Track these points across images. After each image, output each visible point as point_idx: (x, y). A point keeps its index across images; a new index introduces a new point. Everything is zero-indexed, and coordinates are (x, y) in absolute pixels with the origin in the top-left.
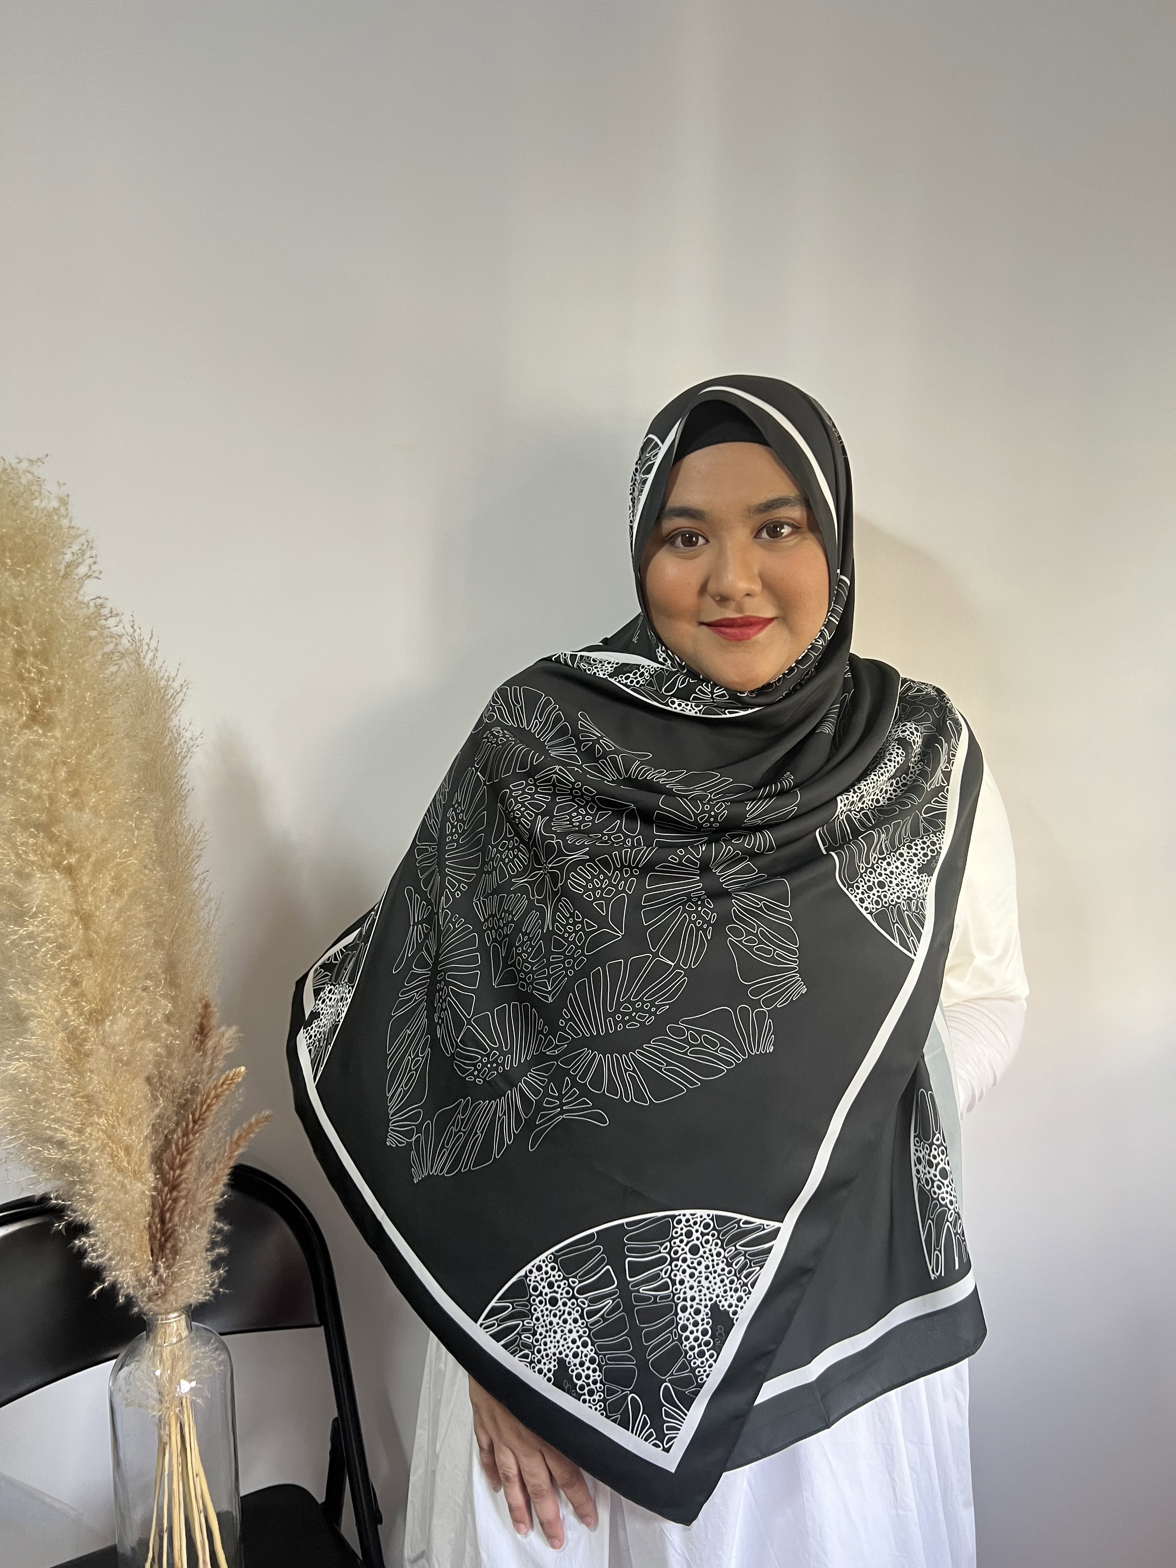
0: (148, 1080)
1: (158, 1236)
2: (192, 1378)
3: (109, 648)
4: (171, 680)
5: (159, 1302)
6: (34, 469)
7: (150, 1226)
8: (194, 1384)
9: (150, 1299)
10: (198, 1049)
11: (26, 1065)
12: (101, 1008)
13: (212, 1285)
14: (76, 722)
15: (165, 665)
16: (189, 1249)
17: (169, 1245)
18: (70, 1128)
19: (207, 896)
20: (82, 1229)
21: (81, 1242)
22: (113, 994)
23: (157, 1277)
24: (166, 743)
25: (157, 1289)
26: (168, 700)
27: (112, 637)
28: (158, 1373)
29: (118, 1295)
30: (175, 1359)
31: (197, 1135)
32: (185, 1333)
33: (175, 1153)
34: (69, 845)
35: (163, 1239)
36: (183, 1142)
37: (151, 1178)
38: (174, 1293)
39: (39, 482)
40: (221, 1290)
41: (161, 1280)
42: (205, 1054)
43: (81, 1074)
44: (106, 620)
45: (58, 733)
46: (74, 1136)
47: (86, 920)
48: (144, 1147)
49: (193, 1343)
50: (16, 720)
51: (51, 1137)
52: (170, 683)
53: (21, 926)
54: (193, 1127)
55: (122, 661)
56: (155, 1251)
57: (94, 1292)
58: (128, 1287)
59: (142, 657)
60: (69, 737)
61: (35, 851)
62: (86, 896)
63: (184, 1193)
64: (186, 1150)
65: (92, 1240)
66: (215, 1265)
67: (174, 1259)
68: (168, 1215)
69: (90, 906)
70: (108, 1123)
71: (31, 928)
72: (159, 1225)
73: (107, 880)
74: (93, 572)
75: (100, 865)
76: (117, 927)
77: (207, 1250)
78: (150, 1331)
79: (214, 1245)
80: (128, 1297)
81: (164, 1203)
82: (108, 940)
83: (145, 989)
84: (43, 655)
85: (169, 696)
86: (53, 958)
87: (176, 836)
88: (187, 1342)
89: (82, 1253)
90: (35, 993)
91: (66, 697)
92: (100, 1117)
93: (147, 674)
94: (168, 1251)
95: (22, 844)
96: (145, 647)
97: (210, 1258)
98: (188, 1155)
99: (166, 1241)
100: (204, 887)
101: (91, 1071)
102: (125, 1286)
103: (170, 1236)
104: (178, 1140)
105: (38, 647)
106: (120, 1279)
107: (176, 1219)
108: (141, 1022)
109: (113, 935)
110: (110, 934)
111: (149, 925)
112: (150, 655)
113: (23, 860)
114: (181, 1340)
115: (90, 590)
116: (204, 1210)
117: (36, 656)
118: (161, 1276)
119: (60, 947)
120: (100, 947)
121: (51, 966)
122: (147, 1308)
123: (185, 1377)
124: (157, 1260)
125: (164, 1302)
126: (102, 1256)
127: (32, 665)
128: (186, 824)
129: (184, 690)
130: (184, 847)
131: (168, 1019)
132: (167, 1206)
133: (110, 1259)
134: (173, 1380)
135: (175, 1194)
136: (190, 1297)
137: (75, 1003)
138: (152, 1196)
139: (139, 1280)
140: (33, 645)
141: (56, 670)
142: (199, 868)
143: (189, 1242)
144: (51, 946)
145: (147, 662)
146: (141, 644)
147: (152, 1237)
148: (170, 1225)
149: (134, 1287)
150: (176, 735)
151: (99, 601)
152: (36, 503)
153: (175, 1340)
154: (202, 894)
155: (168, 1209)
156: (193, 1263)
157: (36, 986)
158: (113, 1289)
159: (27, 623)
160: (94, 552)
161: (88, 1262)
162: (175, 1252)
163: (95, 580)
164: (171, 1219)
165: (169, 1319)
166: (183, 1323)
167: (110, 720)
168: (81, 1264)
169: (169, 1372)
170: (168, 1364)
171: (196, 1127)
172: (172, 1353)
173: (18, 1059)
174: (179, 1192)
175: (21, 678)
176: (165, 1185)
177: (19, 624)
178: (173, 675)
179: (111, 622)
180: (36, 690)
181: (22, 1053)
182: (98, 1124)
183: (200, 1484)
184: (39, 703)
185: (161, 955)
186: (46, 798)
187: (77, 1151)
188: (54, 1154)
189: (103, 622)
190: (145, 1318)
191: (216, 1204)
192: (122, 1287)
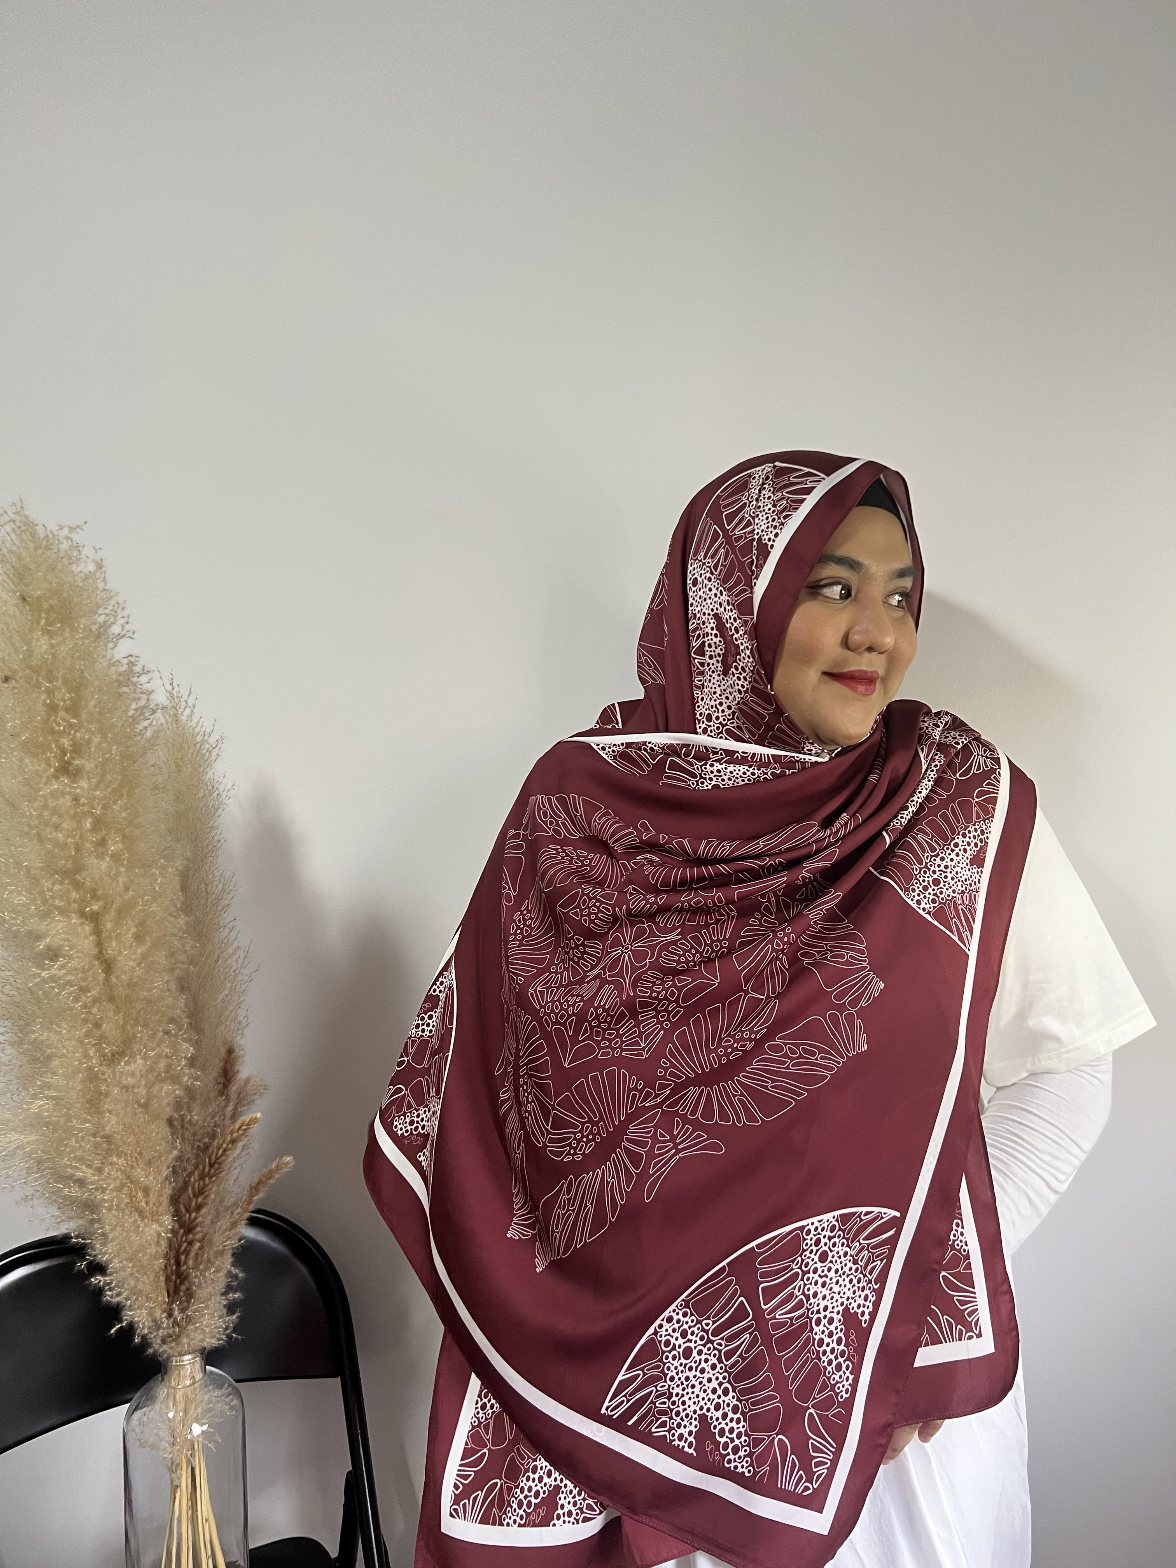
0: (170, 1122)
1: (174, 1277)
2: (204, 1421)
4: (207, 735)
5: (173, 1345)
6: (73, 536)
7: (166, 1267)
8: (205, 1427)
9: (164, 1342)
10: (221, 1094)
11: (49, 1104)
12: (124, 1050)
13: (227, 1328)
14: (104, 774)
15: (201, 721)
16: (202, 1293)
17: (183, 1288)
18: (89, 1166)
19: (235, 944)
20: (99, 1268)
21: (96, 1279)
22: (135, 1037)
23: (172, 1319)
24: (200, 795)
25: (171, 1331)
26: (204, 755)
27: (142, 693)
28: (171, 1415)
29: (134, 1334)
30: (187, 1401)
31: (214, 1179)
32: (199, 1376)
33: (191, 1195)
34: (94, 892)
35: (178, 1281)
36: (199, 1184)
37: (167, 1220)
38: (187, 1336)
39: (77, 547)
40: (234, 1335)
41: (176, 1323)
42: (228, 1100)
43: (100, 1113)
44: (138, 677)
45: (84, 784)
46: (94, 1175)
47: (108, 966)
48: (163, 1188)
49: (206, 1386)
50: (45, 771)
51: (72, 1175)
52: (206, 738)
53: (44, 970)
54: (210, 1170)
56: (171, 1293)
57: (112, 1331)
58: (143, 1328)
59: (180, 712)
60: (96, 788)
61: (62, 897)
62: (111, 941)
63: (199, 1236)
64: (202, 1194)
65: (108, 1279)
66: (231, 1308)
67: (189, 1302)
68: (183, 1257)
69: (114, 950)
70: (127, 1163)
71: (53, 971)
72: (174, 1267)
73: (130, 929)
74: (128, 631)
75: (122, 913)
76: (139, 972)
77: (223, 1294)
78: (166, 1373)
79: (229, 1289)
80: (144, 1337)
81: (180, 1246)
82: (130, 985)
83: (167, 1033)
84: (73, 709)
85: (205, 751)
86: (76, 1000)
87: (206, 885)
88: (201, 1386)
89: (100, 1291)
90: (60, 1033)
91: (93, 749)
92: (118, 1156)
93: (183, 729)
94: (182, 1294)
95: (51, 890)
96: (183, 704)
97: (225, 1303)
98: (204, 1199)
99: (182, 1283)
100: (233, 934)
101: (110, 1112)
102: (141, 1326)
103: (185, 1279)
104: (194, 1184)
105: (68, 702)
106: (136, 1319)
107: (191, 1262)
108: (162, 1065)
109: (136, 980)
110: (131, 979)
111: (172, 970)
112: (188, 712)
113: (51, 905)
114: (194, 1383)
115: (122, 650)
116: (221, 1253)
117: (67, 710)
118: (176, 1319)
119: (84, 990)
120: (122, 991)
121: (72, 1009)
122: (161, 1350)
123: (197, 1420)
124: (173, 1302)
125: (177, 1345)
126: (119, 1295)
127: (63, 719)
128: (217, 874)
129: (220, 745)
130: (214, 896)
131: (192, 1062)
132: (183, 1248)
133: (127, 1299)
134: (186, 1423)
135: (190, 1237)
136: (203, 1340)
137: (95, 1045)
138: (169, 1238)
139: (154, 1321)
140: (64, 700)
141: (85, 723)
142: (228, 917)
143: (204, 1285)
144: (72, 989)
145: (184, 718)
146: (180, 701)
147: (168, 1279)
148: (185, 1268)
149: (150, 1328)
150: (210, 788)
151: (132, 659)
152: (74, 567)
153: (188, 1383)
154: (230, 942)
155: (183, 1252)
156: (207, 1307)
157: (59, 1026)
158: (130, 1329)
159: (57, 681)
160: (125, 613)
161: (107, 1299)
162: (190, 1295)
163: (128, 639)
164: (186, 1262)
165: (183, 1361)
166: (198, 1366)
167: (139, 772)
168: (100, 1301)
169: (181, 1414)
170: (181, 1406)
171: (212, 1171)
172: (185, 1395)
173: (41, 1099)
174: (195, 1235)
175: (52, 732)
176: (181, 1227)
177: (50, 682)
178: (209, 730)
179: (144, 679)
180: (66, 742)
181: (46, 1092)
182: (117, 1164)
183: (209, 1530)
184: (68, 755)
185: (182, 1002)
186: (72, 846)
187: (97, 1189)
188: (74, 1191)
189: (135, 679)
190: (160, 1359)
191: (233, 1249)
192: (139, 1327)
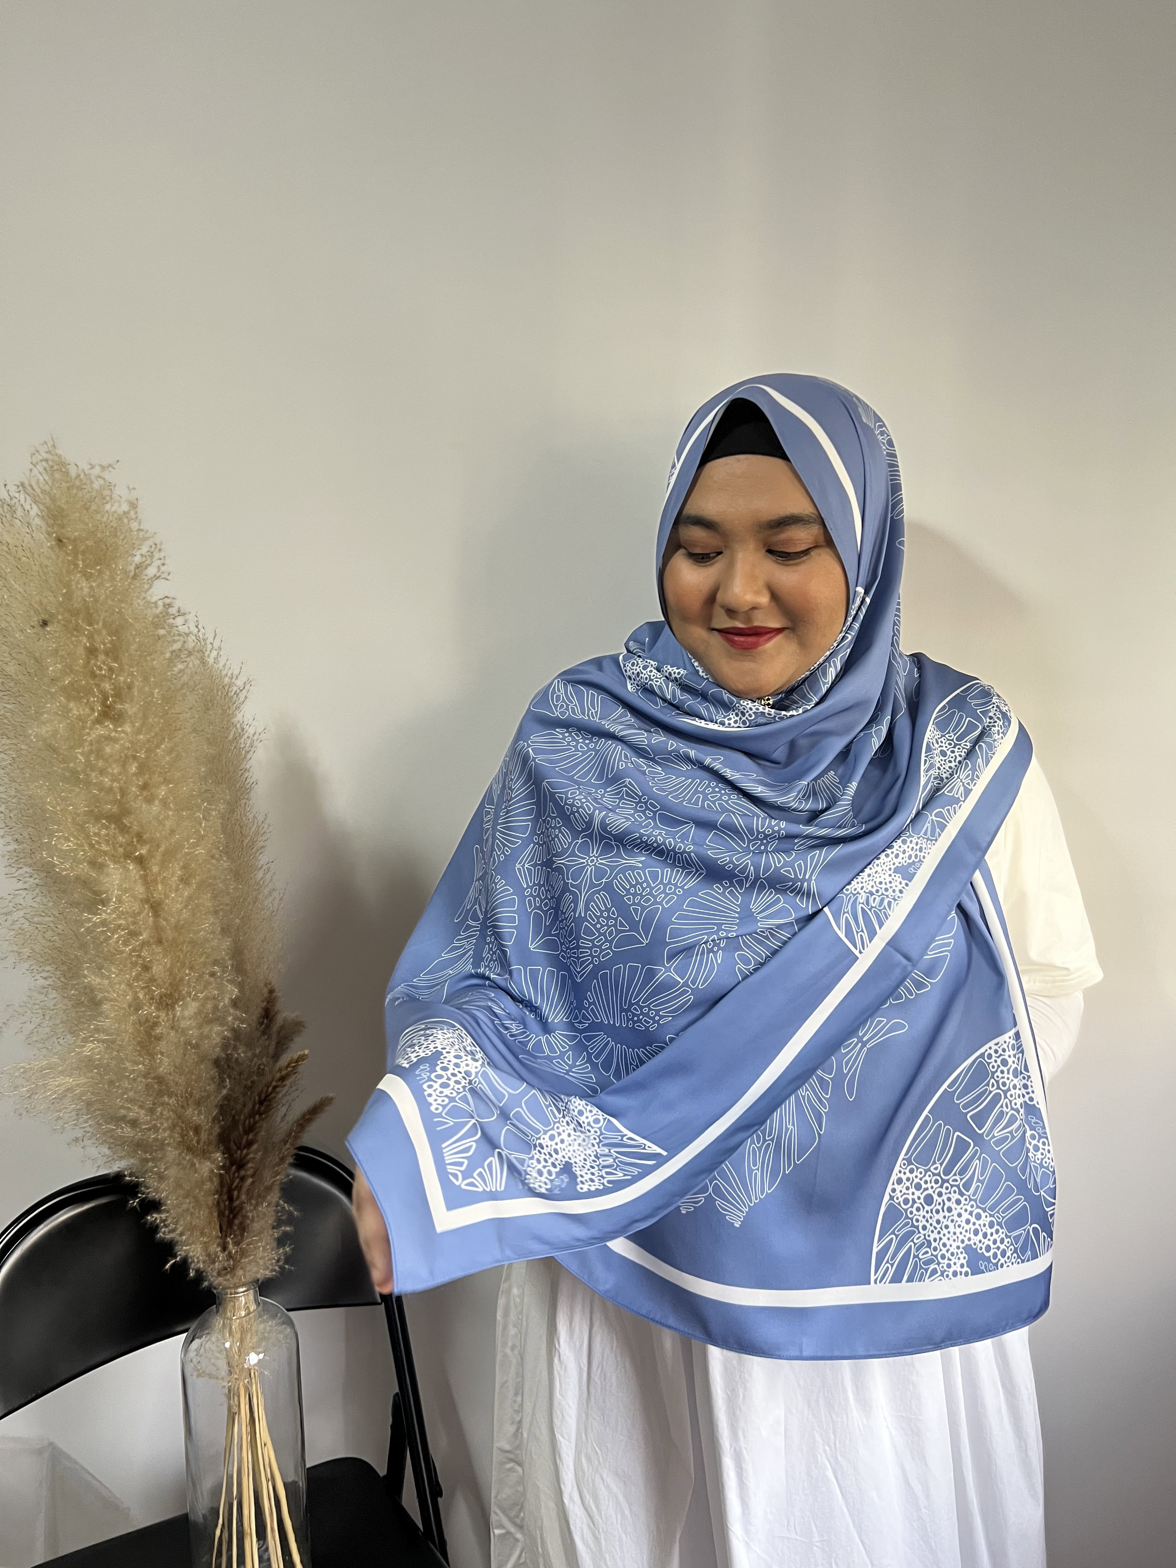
0: (217, 1062)
1: (227, 1212)
2: (260, 1350)
3: (177, 646)
4: (234, 678)
5: (228, 1276)
6: (106, 475)
7: (218, 1203)
8: (261, 1356)
9: (219, 1274)
10: (264, 1033)
11: (99, 1047)
12: (171, 993)
13: (278, 1261)
14: (145, 717)
15: (228, 663)
16: (256, 1226)
17: (237, 1222)
18: (141, 1107)
19: (271, 886)
20: (154, 1206)
21: (153, 1217)
22: (182, 980)
23: (227, 1252)
24: (231, 737)
25: (226, 1264)
26: (232, 697)
27: (180, 635)
28: (227, 1345)
29: (189, 1269)
30: (243, 1332)
31: (263, 1116)
32: (253, 1307)
33: (242, 1133)
34: (139, 836)
35: (231, 1216)
36: (250, 1121)
37: (218, 1156)
38: (242, 1268)
39: (110, 486)
40: (287, 1266)
41: (230, 1256)
42: (269, 1038)
43: (152, 1055)
44: (174, 619)
45: (128, 728)
46: (146, 1115)
47: (156, 908)
48: (211, 1128)
49: (260, 1316)
50: (89, 716)
51: (125, 1117)
52: (233, 680)
53: (96, 914)
54: (260, 1108)
55: (188, 659)
56: (224, 1228)
57: (167, 1266)
58: (198, 1262)
59: (206, 655)
60: (139, 732)
61: (107, 841)
62: (157, 884)
63: (250, 1172)
64: (252, 1131)
65: (163, 1216)
66: (281, 1242)
67: (242, 1235)
68: (236, 1193)
69: (160, 894)
70: (178, 1104)
71: (104, 916)
72: (227, 1203)
73: (176, 871)
74: (163, 573)
75: (169, 856)
76: (185, 914)
77: (274, 1228)
78: (220, 1304)
79: (279, 1223)
80: (198, 1272)
81: (232, 1182)
82: (177, 928)
83: (213, 974)
84: (114, 652)
85: (233, 693)
86: (125, 944)
87: (241, 827)
88: (255, 1316)
89: (155, 1229)
90: (109, 978)
91: (136, 693)
92: (170, 1097)
93: (211, 671)
94: (235, 1228)
95: (95, 834)
96: (209, 647)
97: (276, 1235)
98: (254, 1136)
99: (234, 1217)
100: (268, 876)
101: (162, 1054)
102: (196, 1260)
103: (238, 1212)
104: (245, 1122)
105: (109, 645)
106: (191, 1254)
107: (243, 1197)
108: (209, 1006)
109: (182, 923)
110: (178, 921)
111: (216, 913)
112: (214, 654)
113: (97, 850)
114: (249, 1314)
115: (158, 591)
116: (269, 1189)
117: (107, 654)
118: (230, 1253)
119: (133, 934)
120: (169, 934)
121: (122, 952)
122: (216, 1282)
123: (253, 1349)
124: (226, 1237)
125: (233, 1277)
126: (173, 1231)
127: (104, 663)
128: (251, 816)
129: (247, 687)
130: (249, 838)
131: (235, 1003)
132: (235, 1184)
133: (181, 1234)
134: (243, 1352)
135: (242, 1173)
136: (257, 1272)
137: (145, 987)
138: (221, 1175)
139: (209, 1255)
140: (104, 644)
141: (126, 667)
142: (263, 859)
143: (256, 1219)
144: (123, 933)
145: (211, 660)
146: (206, 644)
147: (221, 1214)
148: (238, 1202)
149: (204, 1262)
150: (240, 731)
151: (167, 601)
152: (108, 507)
153: (243, 1313)
154: (266, 883)
155: (236, 1187)
156: (260, 1240)
157: (110, 971)
158: (184, 1264)
159: (97, 624)
160: (162, 555)
161: (160, 1236)
162: (243, 1228)
163: (163, 581)
164: (238, 1197)
165: (238, 1293)
166: (251, 1297)
167: (178, 715)
168: (153, 1238)
169: (238, 1344)
170: (238, 1336)
171: (263, 1108)
172: (241, 1326)
173: (92, 1042)
174: (246, 1170)
175: (93, 675)
176: (232, 1164)
177: (90, 624)
178: (236, 672)
179: (179, 621)
180: (107, 686)
181: (96, 1036)
182: (168, 1104)
183: (267, 1454)
184: (110, 699)
185: (227, 943)
186: (117, 791)
187: (149, 1129)
188: (127, 1131)
189: (171, 621)
190: (215, 1291)
191: (281, 1183)
192: (193, 1262)
